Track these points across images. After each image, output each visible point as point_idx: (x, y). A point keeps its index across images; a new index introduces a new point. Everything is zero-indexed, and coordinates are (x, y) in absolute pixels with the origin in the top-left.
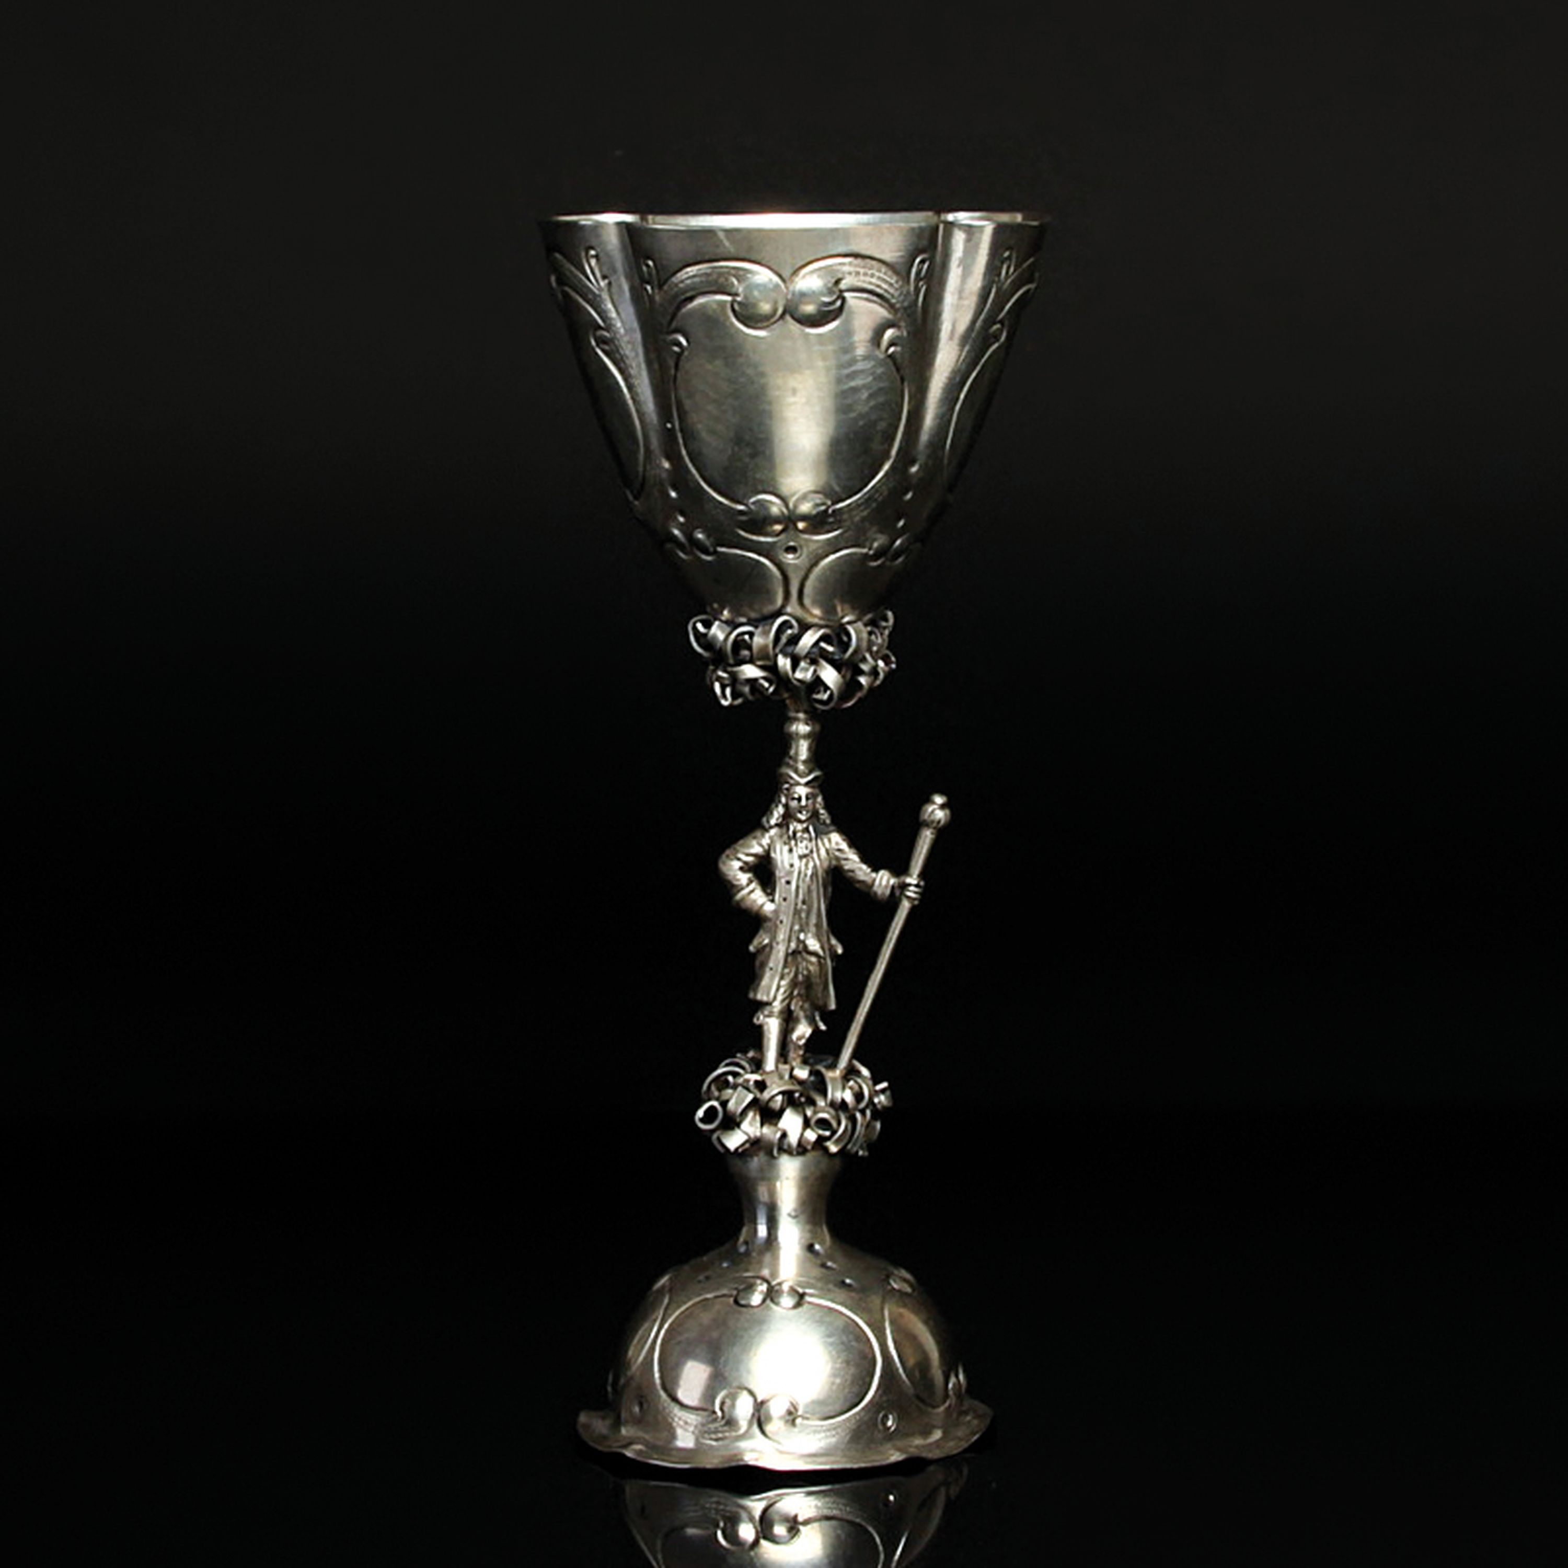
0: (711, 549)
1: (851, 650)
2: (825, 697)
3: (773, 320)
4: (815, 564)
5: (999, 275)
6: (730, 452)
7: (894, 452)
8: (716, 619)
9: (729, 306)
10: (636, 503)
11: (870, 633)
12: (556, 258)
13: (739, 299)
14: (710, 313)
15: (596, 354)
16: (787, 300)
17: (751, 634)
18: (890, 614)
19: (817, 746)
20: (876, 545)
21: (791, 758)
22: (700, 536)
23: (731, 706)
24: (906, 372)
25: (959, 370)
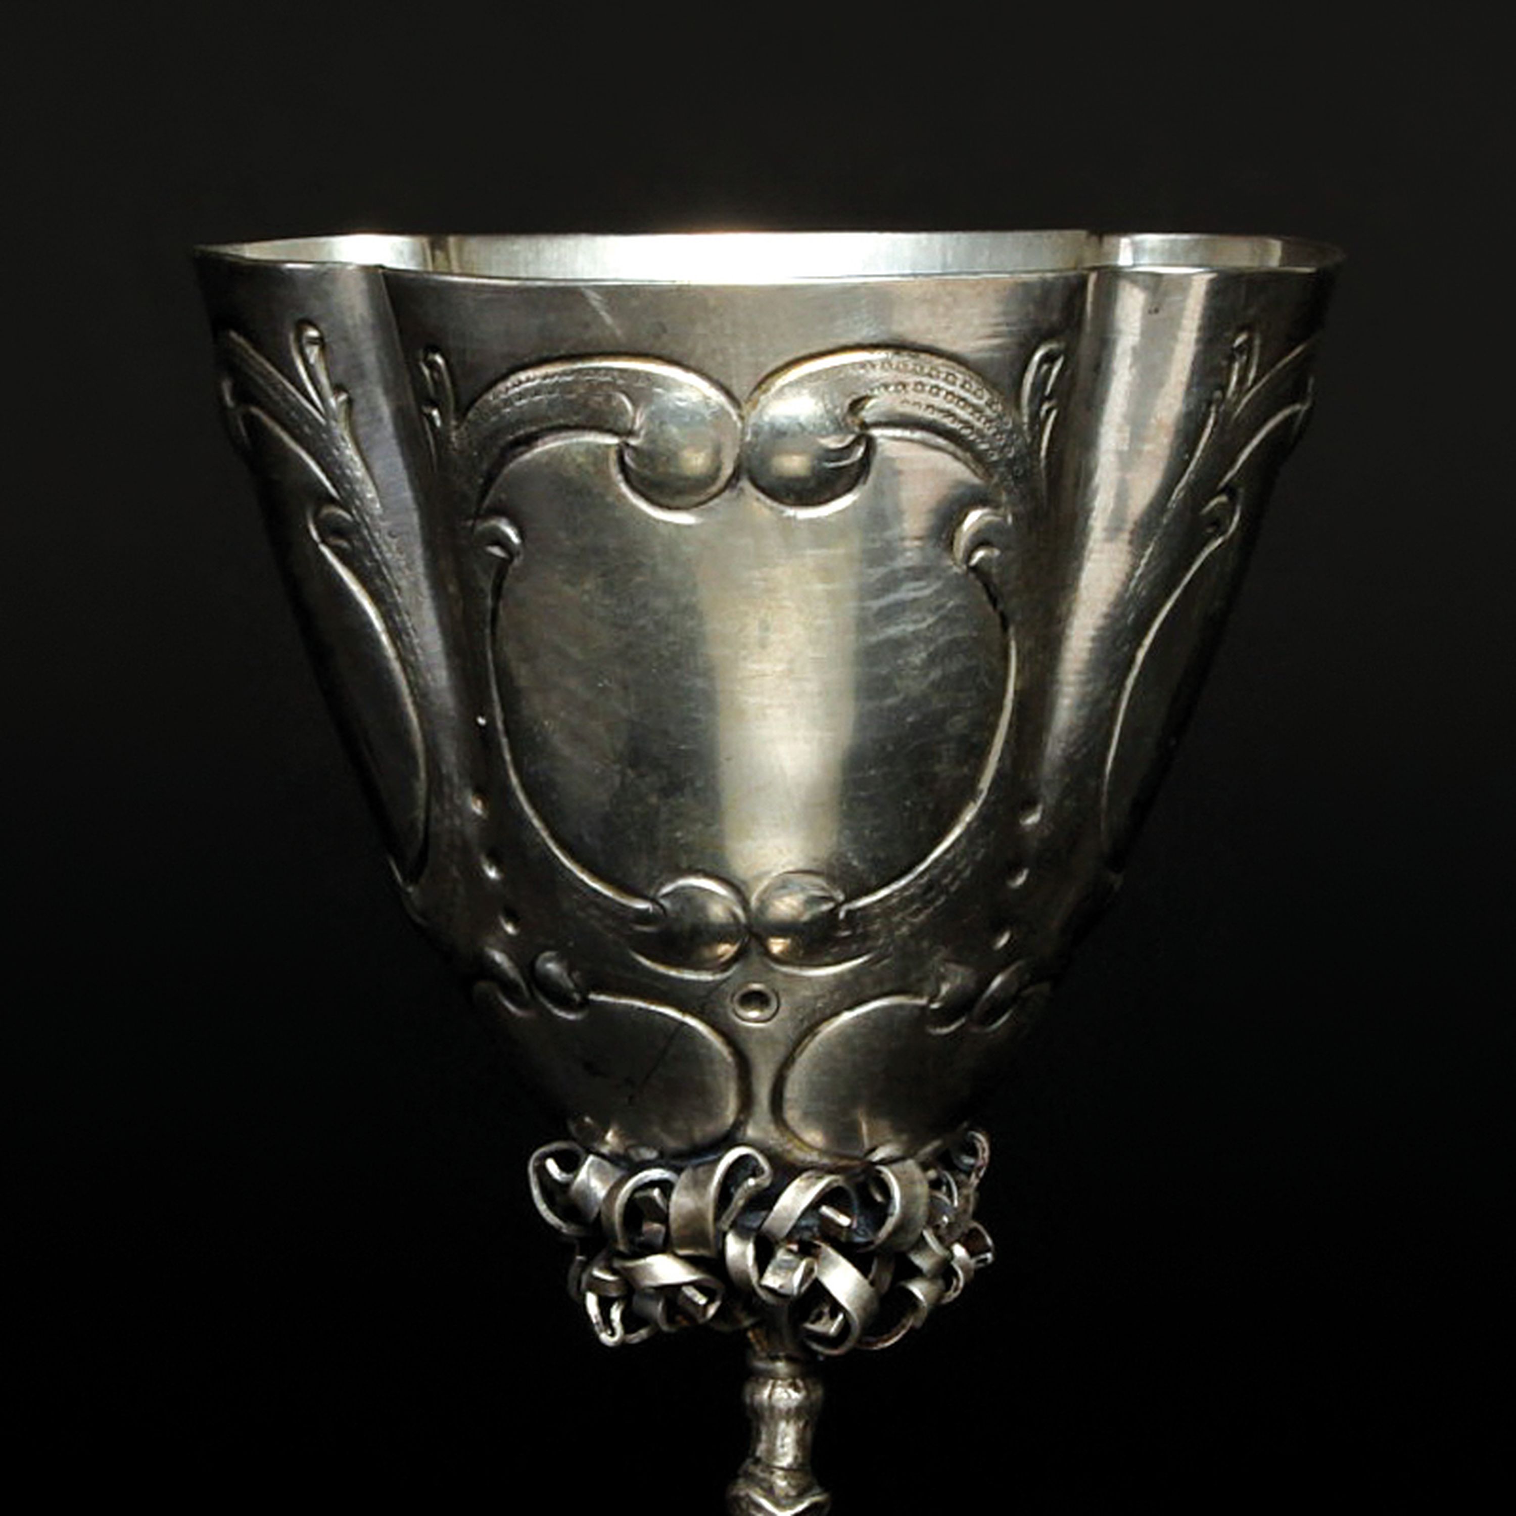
0: (577, 997)
1: (890, 1224)
2: (833, 1328)
3: (714, 489)
4: (811, 1030)
5: (1224, 388)
6: (617, 780)
7: (985, 783)
8: (589, 1152)
9: (613, 456)
10: (410, 889)
11: (935, 1185)
12: (232, 340)
13: (633, 442)
14: (572, 472)
15: (322, 556)
16: (743, 445)
17: (666, 1187)
18: (982, 1141)
19: (816, 1438)
20: (945, 988)
21: (757, 1461)
22: (552, 967)
23: (623, 1346)
24: (1012, 604)
25: (1135, 596)
